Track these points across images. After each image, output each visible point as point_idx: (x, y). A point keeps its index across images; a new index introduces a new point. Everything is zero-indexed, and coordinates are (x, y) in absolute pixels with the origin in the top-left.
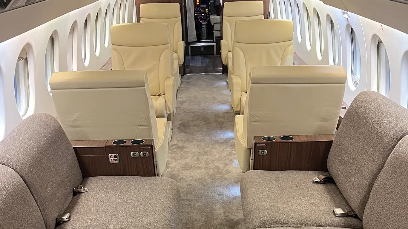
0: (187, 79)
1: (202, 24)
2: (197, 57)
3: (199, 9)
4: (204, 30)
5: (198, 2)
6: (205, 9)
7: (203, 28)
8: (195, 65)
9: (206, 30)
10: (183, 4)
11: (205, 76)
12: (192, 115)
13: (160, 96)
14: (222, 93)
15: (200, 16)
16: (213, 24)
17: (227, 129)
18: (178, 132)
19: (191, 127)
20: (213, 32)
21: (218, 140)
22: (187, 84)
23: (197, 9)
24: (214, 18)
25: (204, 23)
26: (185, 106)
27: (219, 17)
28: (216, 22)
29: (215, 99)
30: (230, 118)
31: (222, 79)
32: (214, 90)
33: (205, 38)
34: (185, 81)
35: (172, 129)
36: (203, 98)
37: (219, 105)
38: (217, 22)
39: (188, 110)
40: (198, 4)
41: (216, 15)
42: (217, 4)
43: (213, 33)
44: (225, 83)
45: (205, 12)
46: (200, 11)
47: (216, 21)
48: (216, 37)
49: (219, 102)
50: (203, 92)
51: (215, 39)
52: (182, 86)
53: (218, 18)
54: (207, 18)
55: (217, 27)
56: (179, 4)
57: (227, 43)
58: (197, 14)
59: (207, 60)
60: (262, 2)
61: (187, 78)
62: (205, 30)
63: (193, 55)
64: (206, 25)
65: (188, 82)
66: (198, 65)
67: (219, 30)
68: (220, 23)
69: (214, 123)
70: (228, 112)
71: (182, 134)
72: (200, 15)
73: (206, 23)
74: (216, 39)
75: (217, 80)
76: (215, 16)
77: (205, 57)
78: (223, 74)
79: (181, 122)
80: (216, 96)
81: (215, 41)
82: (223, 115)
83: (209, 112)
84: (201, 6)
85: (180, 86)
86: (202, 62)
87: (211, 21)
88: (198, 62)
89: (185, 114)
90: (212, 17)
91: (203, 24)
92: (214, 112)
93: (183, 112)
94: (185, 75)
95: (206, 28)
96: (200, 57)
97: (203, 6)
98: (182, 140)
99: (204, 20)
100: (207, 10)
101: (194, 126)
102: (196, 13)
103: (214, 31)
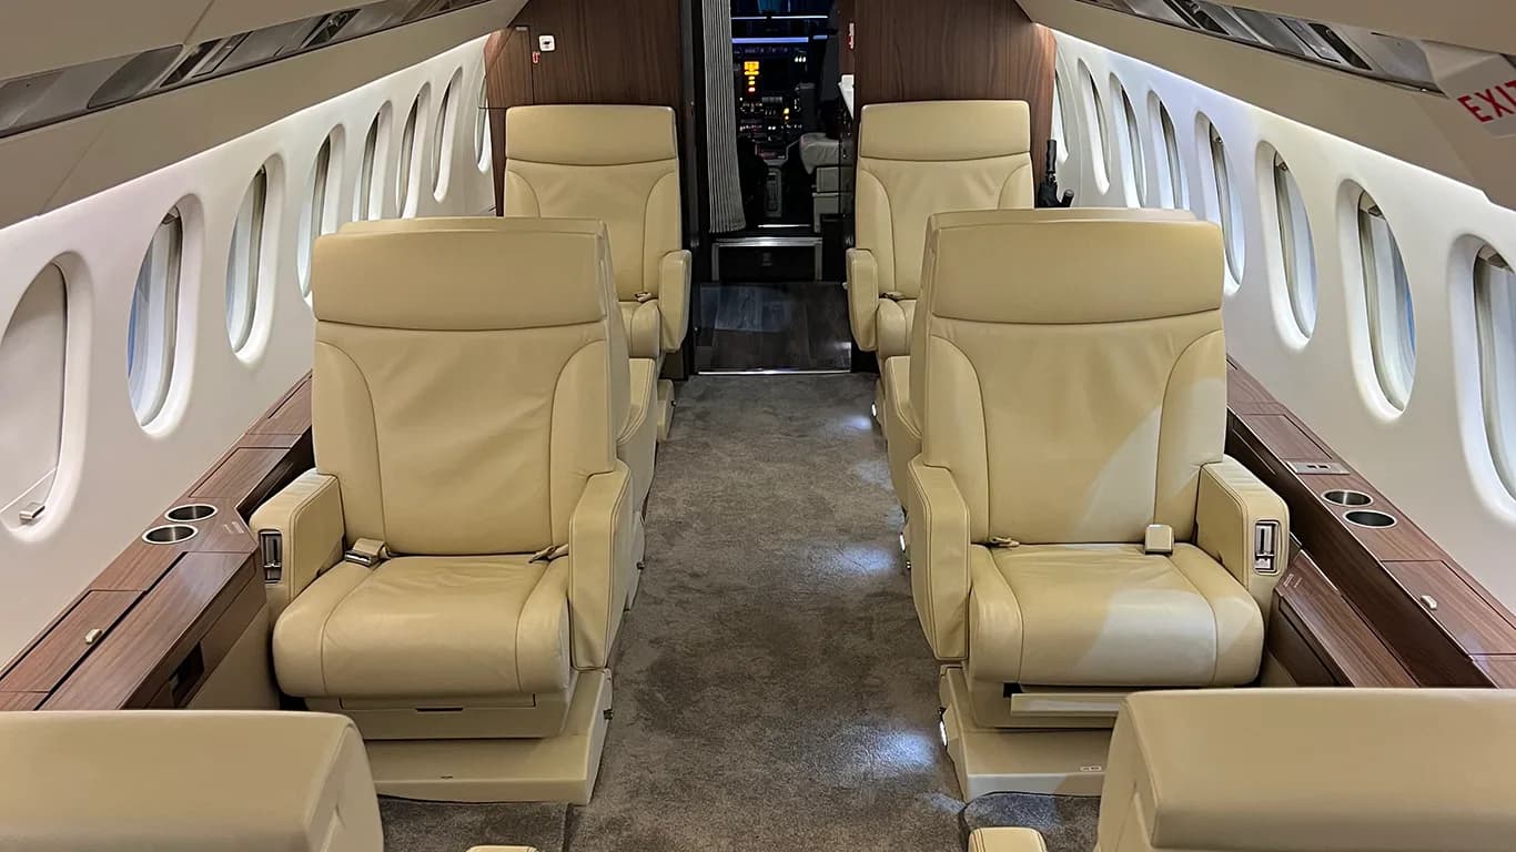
0: (701, 398)
1: (766, 164)
2: (743, 291)
3: (757, 109)
4: (775, 186)
5: (752, 83)
6: (780, 108)
7: (772, 178)
8: (735, 328)
9: (784, 187)
10: (692, 103)
11: (777, 384)
12: (715, 606)
13: (550, 561)
14: (853, 477)
15: (761, 135)
16: (809, 170)
17: (887, 710)
18: (640, 723)
19: (709, 692)
20: (813, 198)
21: (847, 791)
22: (699, 423)
23: (748, 109)
24: (818, 148)
25: (775, 162)
26: (687, 549)
27: (835, 144)
28: (823, 163)
29: (822, 509)
30: (900, 631)
31: (849, 404)
32: (817, 460)
33: (778, 214)
34: (689, 408)
35: (608, 714)
36: (766, 504)
37: (841, 549)
38: (827, 162)
39: (695, 576)
40: (752, 90)
41: (822, 135)
42: (826, 96)
43: (811, 201)
44: (864, 423)
45: (779, 121)
46: (758, 115)
47: (823, 156)
48: (822, 216)
49: (844, 531)
50: (769, 469)
51: (817, 223)
52: (678, 435)
53: (832, 148)
54: (786, 143)
55: (827, 178)
56: (670, 109)
57: (875, 267)
58: (750, 125)
59: (787, 305)
60: (1025, 105)
61: (697, 394)
62: (780, 184)
63: (727, 280)
64: (783, 168)
65: (700, 417)
66: (747, 328)
67: (837, 188)
68: (839, 165)
69: (823, 662)
70: (883, 594)
71: (661, 742)
72: (759, 131)
73: (782, 160)
74: (821, 222)
75: (830, 407)
76: (817, 139)
77: (776, 288)
78: (853, 375)
79: (654, 655)
80: (827, 495)
81: (817, 230)
82: (862, 615)
83: (796, 587)
84: (764, 99)
85: (669, 436)
86: (766, 313)
87: (804, 157)
88: (749, 313)
89: (680, 603)
90: (807, 143)
91: (771, 166)
92: (821, 588)
93: (670, 591)
94: (692, 377)
95: (782, 180)
96: (756, 289)
97: (772, 99)
98: (654, 788)
99: (777, 148)
100: (787, 111)
101: (723, 679)
102: (742, 121)
103: (814, 194)
